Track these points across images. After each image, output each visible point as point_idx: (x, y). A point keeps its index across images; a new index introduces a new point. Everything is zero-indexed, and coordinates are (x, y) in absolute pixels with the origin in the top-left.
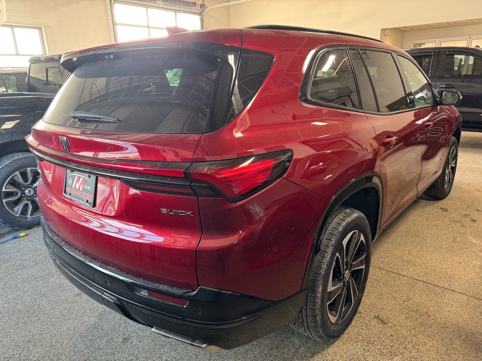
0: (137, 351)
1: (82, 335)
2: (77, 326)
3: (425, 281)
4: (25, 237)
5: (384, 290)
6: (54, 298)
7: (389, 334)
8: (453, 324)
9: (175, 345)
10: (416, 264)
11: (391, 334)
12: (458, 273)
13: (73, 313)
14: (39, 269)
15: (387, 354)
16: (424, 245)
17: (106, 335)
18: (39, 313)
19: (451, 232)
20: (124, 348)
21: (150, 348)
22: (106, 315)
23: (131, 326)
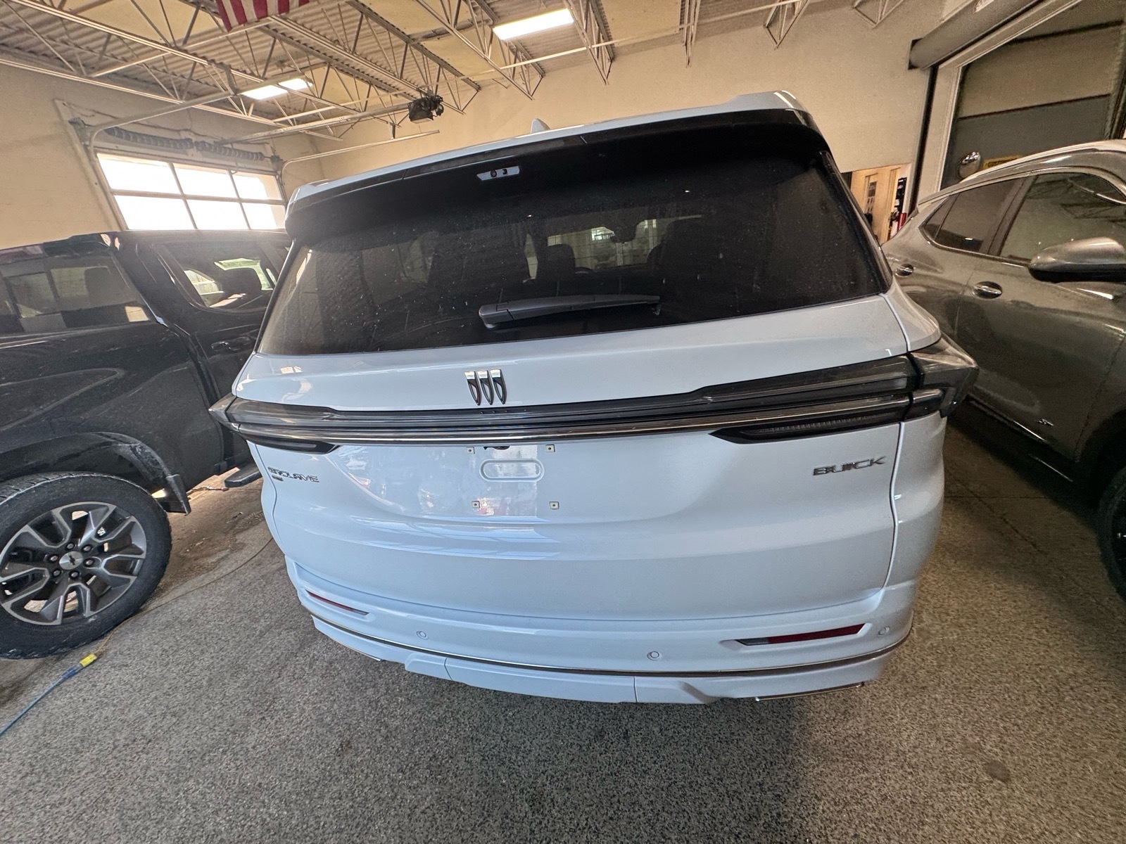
4: (98, 664)
23: (519, 763)
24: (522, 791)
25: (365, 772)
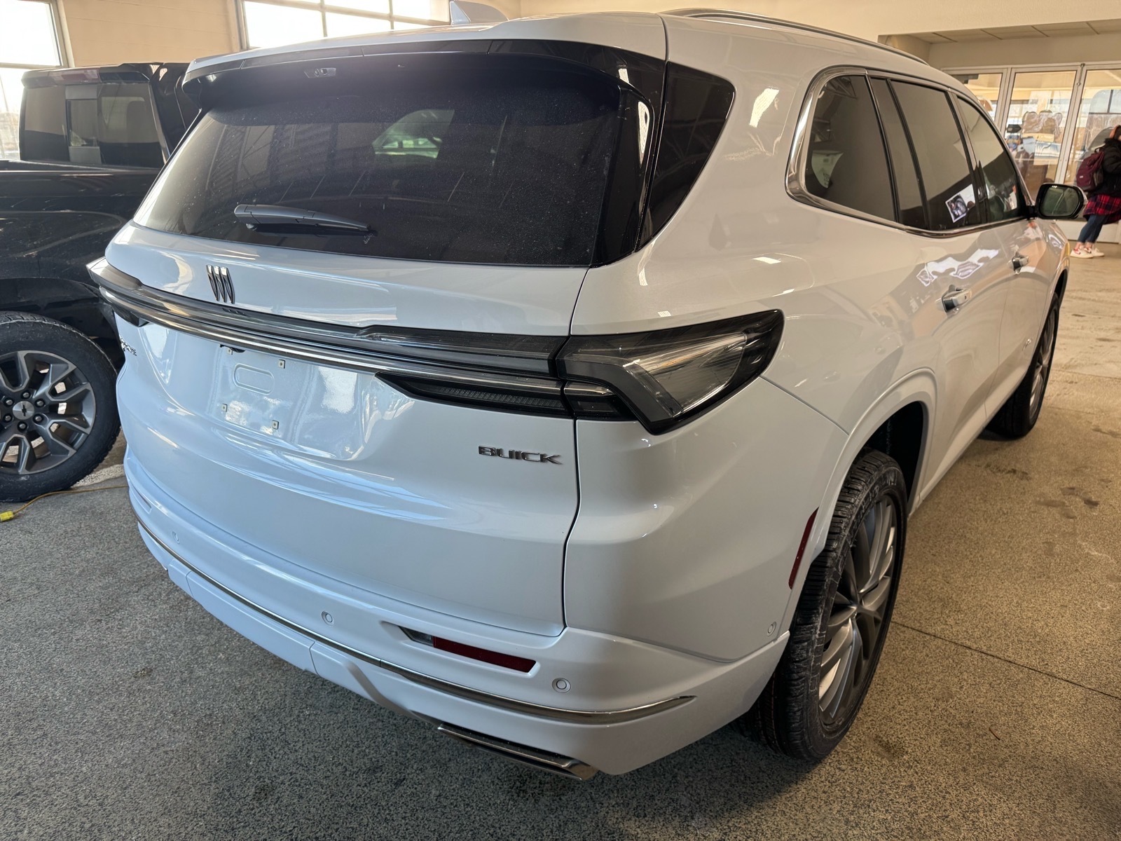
0: (293, 822)
1: (153, 779)
2: (141, 755)
3: (985, 651)
4: (12, 523)
5: (888, 670)
6: (83, 681)
7: (904, 784)
8: (1055, 760)
9: (385, 808)
10: (961, 606)
11: (909, 784)
12: (1061, 630)
13: (130, 720)
14: (48, 606)
15: (903, 832)
16: (978, 561)
17: (214, 778)
18: (44, 720)
19: (1040, 531)
20: (259, 814)
21: (325, 813)
22: (215, 727)
23: (278, 756)
24: (259, 778)
25: (146, 699)
